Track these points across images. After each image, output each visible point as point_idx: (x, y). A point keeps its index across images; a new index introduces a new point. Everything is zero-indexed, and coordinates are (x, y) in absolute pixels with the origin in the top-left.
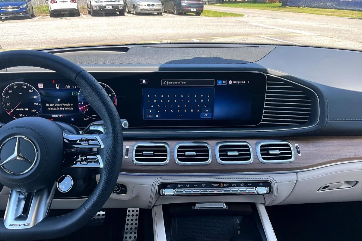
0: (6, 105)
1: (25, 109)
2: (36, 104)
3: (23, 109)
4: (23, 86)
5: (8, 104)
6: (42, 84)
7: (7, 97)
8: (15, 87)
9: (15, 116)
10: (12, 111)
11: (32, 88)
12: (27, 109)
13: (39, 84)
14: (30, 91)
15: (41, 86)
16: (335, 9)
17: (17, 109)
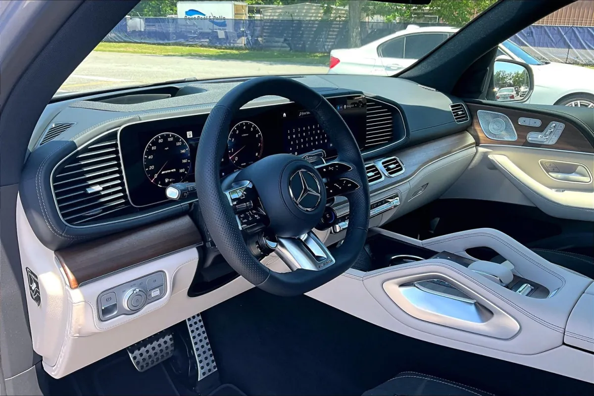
0: (149, 168)
1: (172, 170)
2: (184, 161)
3: (169, 171)
4: (170, 137)
5: (152, 167)
6: (191, 132)
7: (149, 158)
8: (161, 141)
9: (159, 183)
10: (156, 176)
11: (180, 138)
12: (175, 170)
13: (188, 132)
14: (179, 144)
15: (190, 135)
16: (125, 42)
17: (163, 173)
